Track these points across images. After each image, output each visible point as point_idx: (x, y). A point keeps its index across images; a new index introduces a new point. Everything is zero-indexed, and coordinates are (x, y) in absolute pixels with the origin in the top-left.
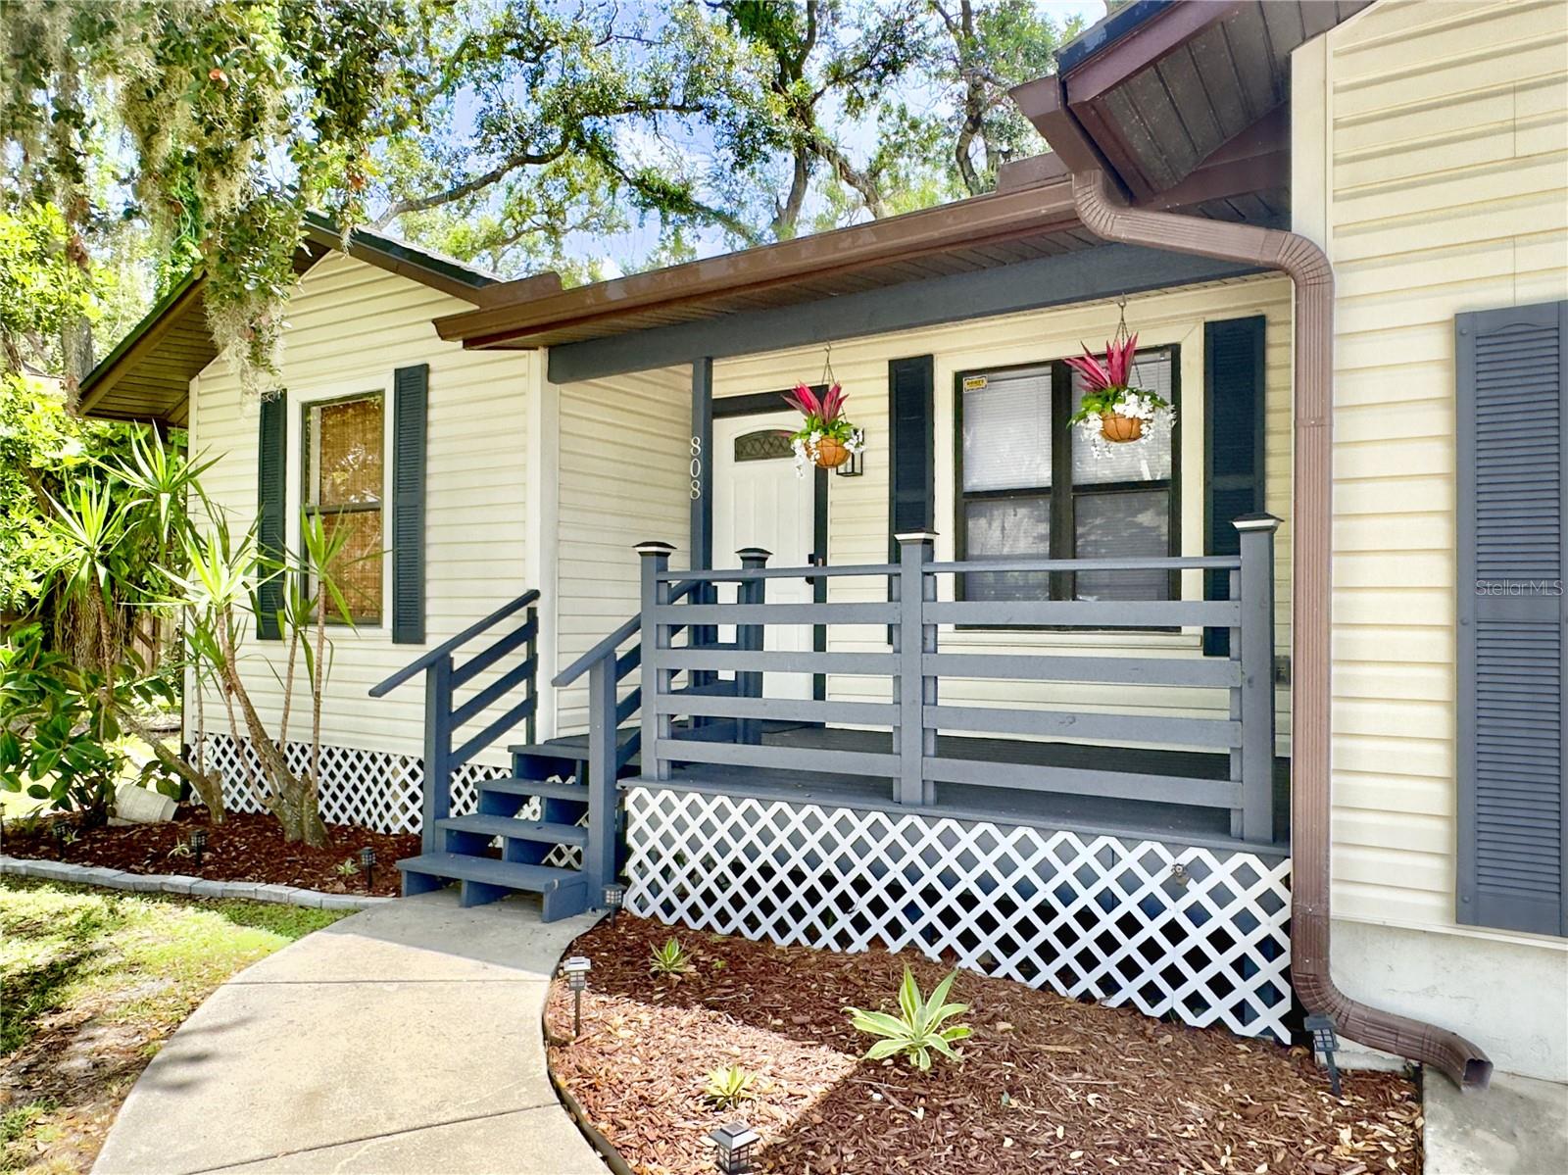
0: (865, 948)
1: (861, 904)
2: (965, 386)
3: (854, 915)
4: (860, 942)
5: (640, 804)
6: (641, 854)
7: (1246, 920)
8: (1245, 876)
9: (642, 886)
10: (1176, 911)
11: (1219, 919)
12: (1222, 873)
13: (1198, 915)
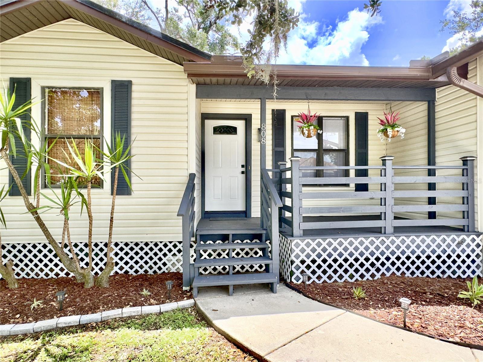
0: (380, 277)
1: (378, 264)
2: (294, 119)
3: (376, 268)
4: (378, 276)
5: (297, 245)
6: (297, 262)
7: (473, 251)
8: (473, 240)
9: (297, 273)
10: (458, 251)
11: (468, 251)
12: (468, 240)
13: (463, 251)
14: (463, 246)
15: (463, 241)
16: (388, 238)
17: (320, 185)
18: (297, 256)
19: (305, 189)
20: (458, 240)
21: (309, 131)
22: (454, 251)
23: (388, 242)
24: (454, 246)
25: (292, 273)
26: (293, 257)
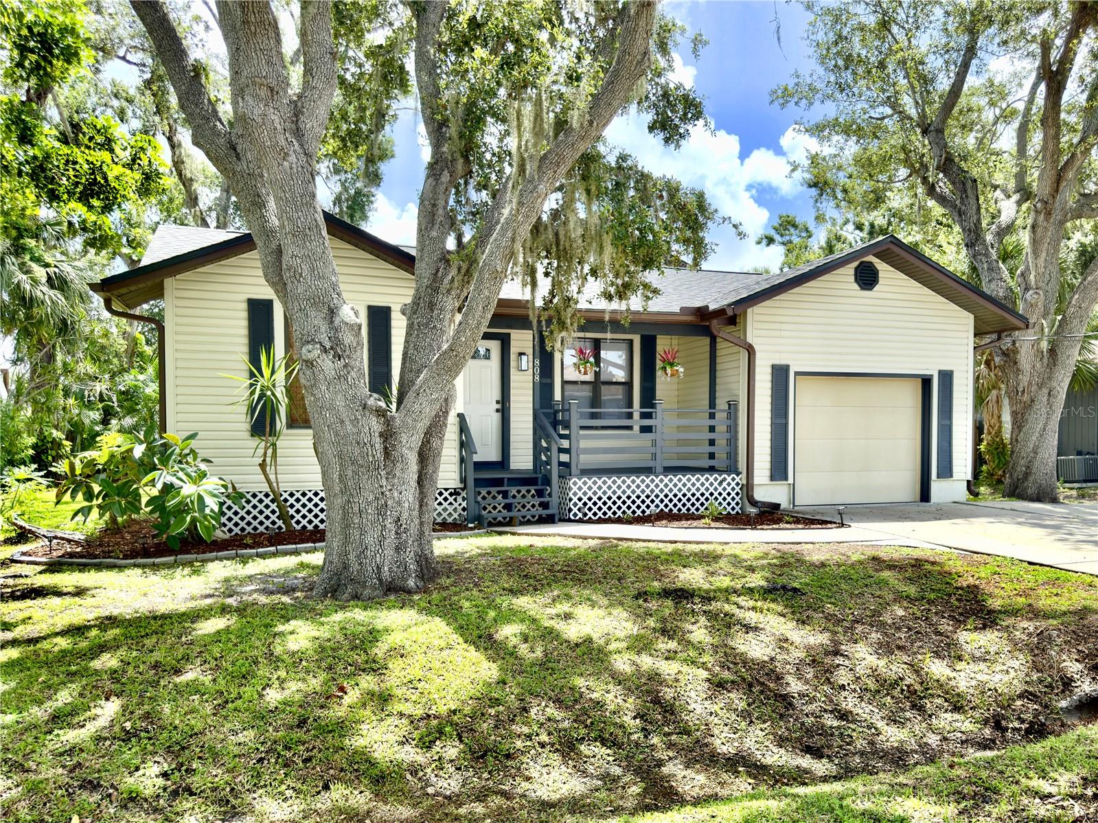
5: (575, 484)
6: (575, 499)
7: (733, 489)
8: (733, 479)
9: (575, 510)
10: (720, 489)
11: (729, 489)
12: (729, 479)
13: (724, 489)
14: (724, 484)
15: (725, 479)
16: (657, 477)
17: (596, 428)
18: (575, 494)
19: (582, 432)
20: (720, 479)
21: (585, 368)
22: (716, 489)
23: (657, 481)
24: (716, 484)
25: (570, 510)
26: (571, 495)
